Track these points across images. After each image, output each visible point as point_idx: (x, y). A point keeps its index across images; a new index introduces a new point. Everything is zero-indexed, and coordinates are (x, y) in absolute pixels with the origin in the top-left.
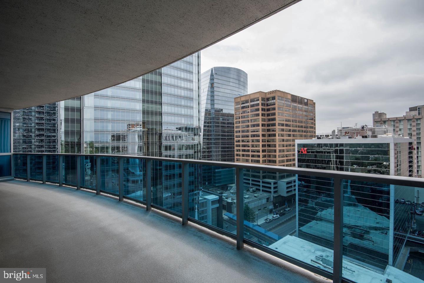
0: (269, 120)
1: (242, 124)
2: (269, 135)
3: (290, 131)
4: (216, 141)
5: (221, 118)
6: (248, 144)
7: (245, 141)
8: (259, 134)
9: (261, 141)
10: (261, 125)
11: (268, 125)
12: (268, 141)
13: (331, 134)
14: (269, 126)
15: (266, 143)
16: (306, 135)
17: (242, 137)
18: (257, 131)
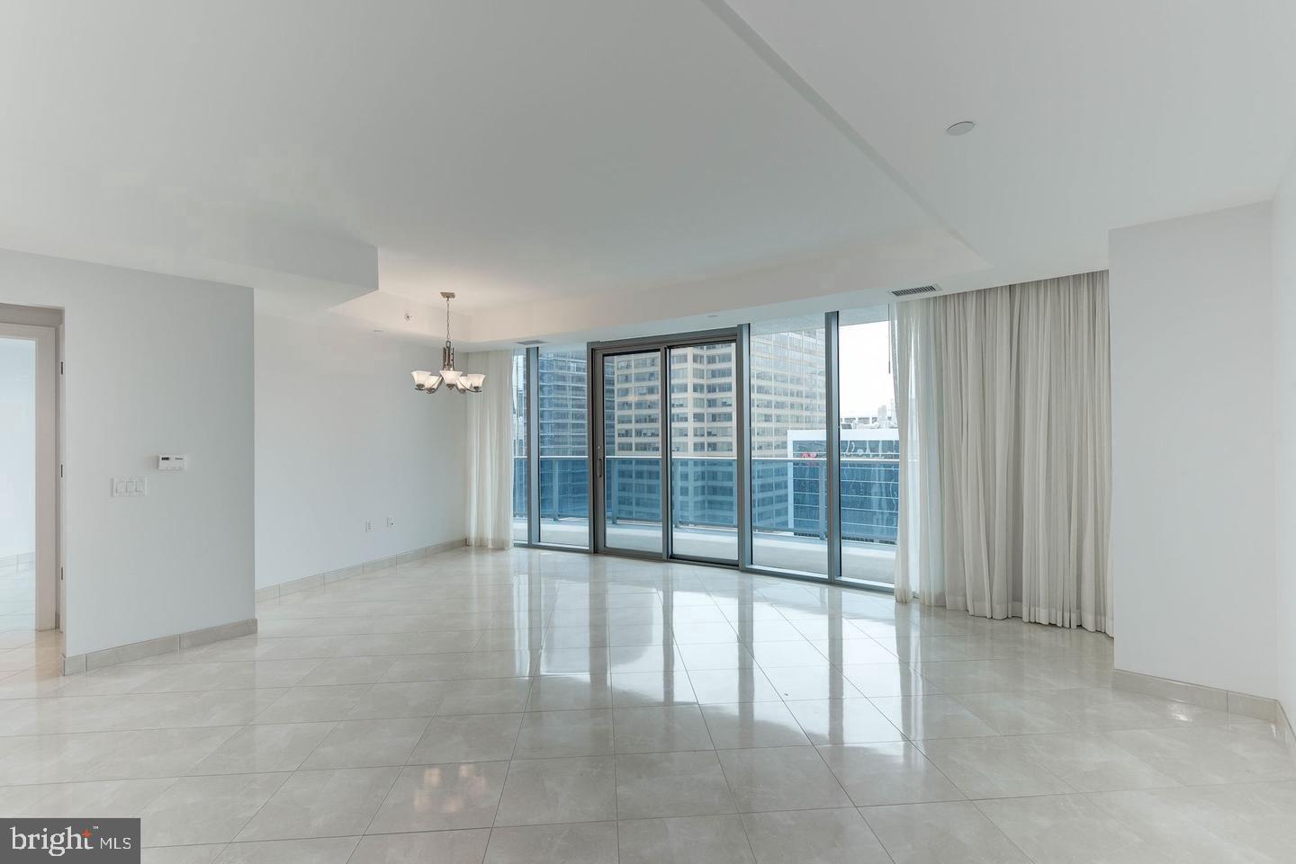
0: (714, 374)
1: (638, 384)
2: (714, 418)
3: (768, 405)
4: (556, 434)
5: (572, 365)
6: (655, 443)
7: (644, 432)
8: (687, 414)
9: (691, 433)
10: (690, 388)
11: (712, 389)
12: (710, 434)
13: (875, 415)
14: (714, 391)
15: (706, 440)
16: (809, 417)
17: (637, 422)
18: (681, 405)
